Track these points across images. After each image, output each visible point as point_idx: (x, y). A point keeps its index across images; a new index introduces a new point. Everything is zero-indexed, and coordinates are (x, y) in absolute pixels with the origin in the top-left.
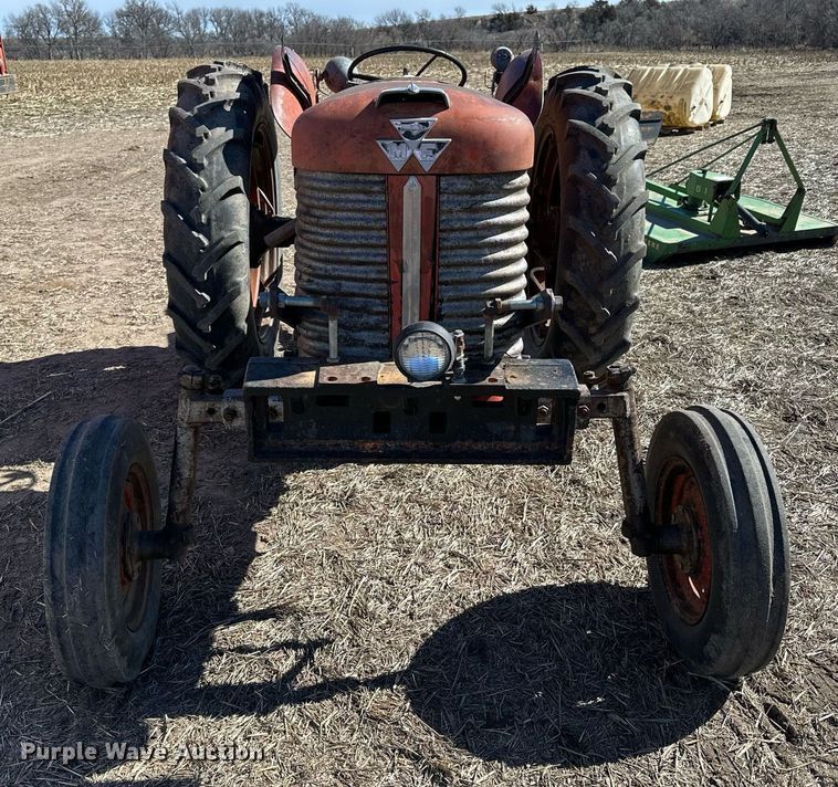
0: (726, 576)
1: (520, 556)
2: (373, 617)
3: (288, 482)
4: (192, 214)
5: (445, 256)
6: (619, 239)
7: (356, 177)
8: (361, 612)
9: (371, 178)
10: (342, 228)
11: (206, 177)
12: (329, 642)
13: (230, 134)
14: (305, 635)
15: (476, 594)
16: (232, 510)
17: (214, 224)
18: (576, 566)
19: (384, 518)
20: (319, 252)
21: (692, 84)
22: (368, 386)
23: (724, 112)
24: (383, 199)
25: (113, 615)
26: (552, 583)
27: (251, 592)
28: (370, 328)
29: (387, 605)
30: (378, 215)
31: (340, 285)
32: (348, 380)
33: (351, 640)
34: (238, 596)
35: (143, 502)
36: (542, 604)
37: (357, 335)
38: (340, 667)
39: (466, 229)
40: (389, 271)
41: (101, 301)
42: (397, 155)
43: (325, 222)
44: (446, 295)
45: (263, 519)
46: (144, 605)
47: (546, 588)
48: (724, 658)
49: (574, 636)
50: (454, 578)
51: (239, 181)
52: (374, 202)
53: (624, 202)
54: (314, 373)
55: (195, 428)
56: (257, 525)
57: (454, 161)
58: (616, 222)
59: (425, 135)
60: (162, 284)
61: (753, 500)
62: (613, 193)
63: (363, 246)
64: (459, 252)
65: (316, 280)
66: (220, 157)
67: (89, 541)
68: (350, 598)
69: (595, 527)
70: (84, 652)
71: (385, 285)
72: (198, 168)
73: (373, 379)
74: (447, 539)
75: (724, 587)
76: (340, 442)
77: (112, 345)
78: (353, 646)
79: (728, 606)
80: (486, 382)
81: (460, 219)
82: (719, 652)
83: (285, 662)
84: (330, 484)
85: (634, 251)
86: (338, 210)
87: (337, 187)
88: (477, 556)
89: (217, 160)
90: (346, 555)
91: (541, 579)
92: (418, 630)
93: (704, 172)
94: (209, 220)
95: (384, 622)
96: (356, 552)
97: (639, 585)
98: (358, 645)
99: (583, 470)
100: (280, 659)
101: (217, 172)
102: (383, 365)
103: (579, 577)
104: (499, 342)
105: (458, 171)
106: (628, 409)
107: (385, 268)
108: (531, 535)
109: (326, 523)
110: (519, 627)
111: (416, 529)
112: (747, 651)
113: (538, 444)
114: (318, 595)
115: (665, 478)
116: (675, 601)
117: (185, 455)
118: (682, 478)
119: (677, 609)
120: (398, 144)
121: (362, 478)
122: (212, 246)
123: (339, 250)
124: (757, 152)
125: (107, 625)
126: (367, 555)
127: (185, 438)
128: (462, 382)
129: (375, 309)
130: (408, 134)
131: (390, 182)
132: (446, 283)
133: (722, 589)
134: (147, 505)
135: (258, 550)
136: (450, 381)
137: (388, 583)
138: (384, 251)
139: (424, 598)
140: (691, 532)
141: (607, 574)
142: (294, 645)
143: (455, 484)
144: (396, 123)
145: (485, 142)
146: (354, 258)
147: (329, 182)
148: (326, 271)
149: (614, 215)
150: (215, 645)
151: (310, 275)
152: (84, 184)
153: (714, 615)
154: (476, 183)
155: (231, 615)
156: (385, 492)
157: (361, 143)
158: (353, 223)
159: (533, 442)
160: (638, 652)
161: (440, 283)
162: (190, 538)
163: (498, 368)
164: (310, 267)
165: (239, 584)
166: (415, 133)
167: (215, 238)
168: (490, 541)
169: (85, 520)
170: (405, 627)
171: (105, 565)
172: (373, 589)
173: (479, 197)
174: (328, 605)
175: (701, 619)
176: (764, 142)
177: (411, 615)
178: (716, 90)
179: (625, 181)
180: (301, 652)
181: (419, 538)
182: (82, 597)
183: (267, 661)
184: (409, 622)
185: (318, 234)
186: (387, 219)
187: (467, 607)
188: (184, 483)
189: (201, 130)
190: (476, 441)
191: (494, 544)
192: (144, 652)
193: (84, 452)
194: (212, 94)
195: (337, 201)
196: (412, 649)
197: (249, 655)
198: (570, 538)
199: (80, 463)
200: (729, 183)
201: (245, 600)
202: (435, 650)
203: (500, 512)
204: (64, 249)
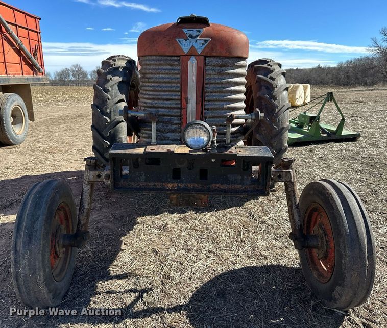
0: (344, 256)
1: (240, 253)
2: (172, 279)
3: (138, 220)
4: (104, 109)
5: (208, 96)
6: (279, 121)
7: (166, 58)
8: (167, 276)
9: (173, 58)
10: (159, 82)
11: (110, 95)
12: (151, 290)
13: (121, 79)
14: (140, 287)
15: (220, 269)
16: (113, 231)
17: (112, 113)
18: (266, 258)
19: (179, 236)
20: (149, 95)
21: (296, 90)
22: (170, 153)
23: (308, 100)
24: (179, 68)
25: (44, 271)
26: (256, 265)
27: (116, 266)
28: (172, 131)
29: (179, 273)
30: (176, 76)
31: (158, 111)
32: (160, 150)
33: (161, 290)
34: (111, 268)
35: (68, 222)
36: (251, 274)
37: (166, 135)
38: (156, 302)
39: (218, 83)
40: (181, 104)
41: (72, 155)
42: (185, 46)
43: (152, 80)
44: (208, 115)
45: (126, 235)
46: (66, 271)
47: (253, 267)
48: (343, 298)
49: (268, 289)
50: (210, 262)
51: (123, 97)
52: (174, 70)
53: (280, 107)
54: (144, 148)
55: (92, 185)
56: (123, 238)
57: (212, 49)
58: (278, 114)
59: (199, 36)
60: (91, 139)
61: (355, 218)
62: (276, 102)
63: (169, 91)
64: (214, 94)
65: (147, 109)
66: (116, 87)
67: (34, 234)
68: (162, 270)
69: (274, 241)
70: (29, 289)
71: (179, 110)
72: (107, 91)
73: (172, 150)
74: (207, 245)
75: (343, 262)
76: (156, 183)
77: (73, 170)
78: (163, 292)
79: (346, 271)
80: (227, 152)
81: (214, 78)
82: (341, 296)
83: (129, 299)
84: (156, 221)
85: (285, 126)
86: (158, 74)
87: (158, 62)
88: (221, 253)
89: (115, 88)
90: (161, 251)
91: (251, 263)
92: (193, 285)
93: (305, 113)
94: (110, 112)
95: (178, 281)
96: (166, 250)
97: (295, 266)
98: (165, 292)
99: (266, 218)
100: (127, 298)
101: (115, 93)
102: (177, 146)
103: (268, 262)
104: (233, 139)
105: (215, 54)
106: (292, 178)
107: (179, 102)
108: (245, 244)
109: (154, 237)
110: (241, 285)
111: (193, 241)
112: (355, 295)
113: (252, 186)
114: (148, 269)
115: (307, 214)
116: (314, 272)
117: (86, 197)
118: (316, 213)
119: (315, 276)
120: (186, 40)
121: (170, 219)
122: (111, 122)
123: (158, 93)
124: (321, 113)
125: (41, 276)
126: (171, 251)
127: (87, 189)
128: (216, 152)
129: (175, 122)
130: (191, 36)
131: (182, 59)
132: (208, 109)
133: (342, 262)
134: (71, 224)
135: (122, 248)
136: (210, 152)
137: (180, 264)
138: (179, 94)
139: (197, 271)
140: (322, 237)
141: (281, 261)
142: (135, 291)
143: (211, 222)
144: (185, 30)
145: (227, 41)
146: (165, 97)
147: (154, 60)
148: (152, 104)
149: (276, 112)
150: (97, 290)
151: (145, 107)
152: (74, 120)
153: (338, 276)
154: (222, 61)
155: (106, 276)
156: (180, 225)
157: (169, 41)
158: (164, 80)
159: (250, 185)
160: (298, 296)
161: (205, 109)
162: (87, 237)
163: (233, 148)
164: (145, 103)
165: (112, 263)
166: (194, 35)
167: (113, 119)
168: (227, 246)
169: (34, 223)
170: (188, 284)
171: (42, 246)
172: (173, 266)
173: (223, 68)
174: (152, 273)
175: (329, 280)
176: (328, 101)
177: (190, 278)
178: (305, 93)
179: (280, 98)
180: (138, 294)
181: (195, 244)
182: (29, 261)
183: (121, 298)
184: (189, 282)
185: (148, 86)
186: (181, 78)
187: (216, 275)
188: (85, 210)
189: (109, 77)
190: (222, 184)
191: (228, 248)
192: (63, 292)
193: (38, 193)
194: (115, 65)
195: (157, 69)
196: (191, 294)
197: (113, 295)
198: (263, 245)
199: (35, 198)
200: (315, 117)
201: (113, 270)
202: (201, 294)
203: (231, 234)
204: (61, 139)
